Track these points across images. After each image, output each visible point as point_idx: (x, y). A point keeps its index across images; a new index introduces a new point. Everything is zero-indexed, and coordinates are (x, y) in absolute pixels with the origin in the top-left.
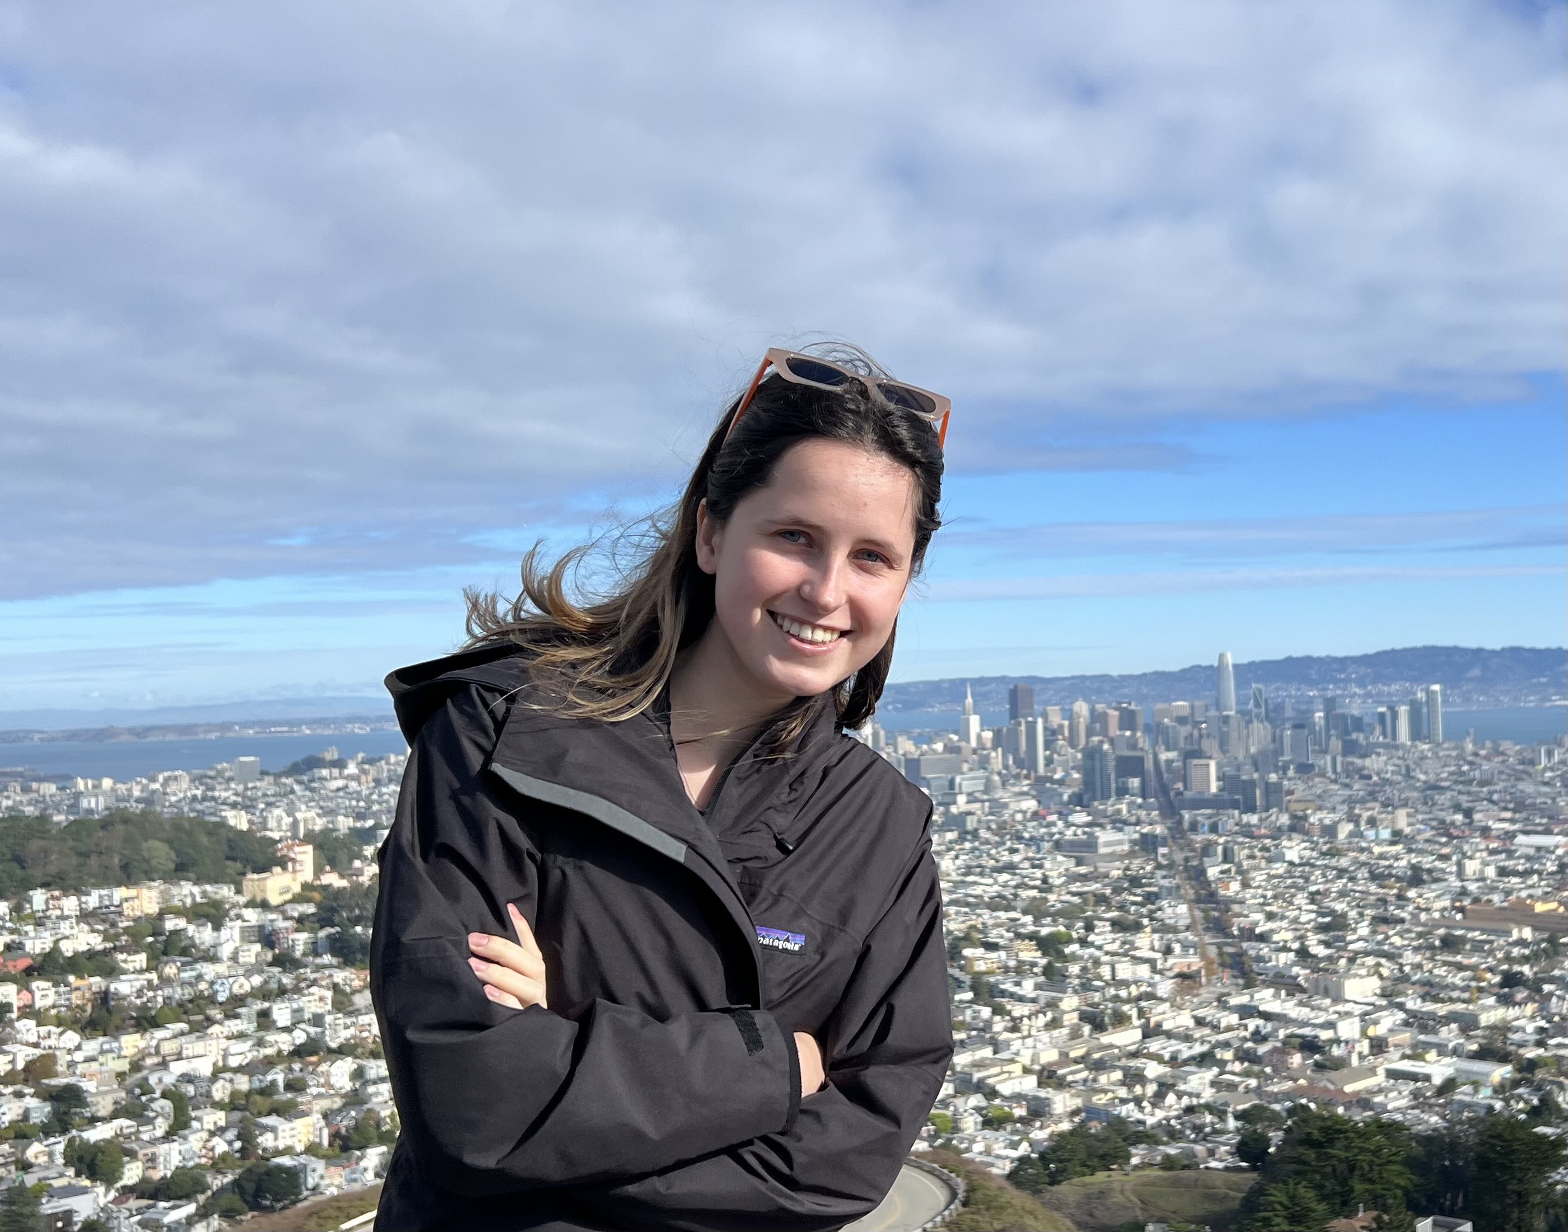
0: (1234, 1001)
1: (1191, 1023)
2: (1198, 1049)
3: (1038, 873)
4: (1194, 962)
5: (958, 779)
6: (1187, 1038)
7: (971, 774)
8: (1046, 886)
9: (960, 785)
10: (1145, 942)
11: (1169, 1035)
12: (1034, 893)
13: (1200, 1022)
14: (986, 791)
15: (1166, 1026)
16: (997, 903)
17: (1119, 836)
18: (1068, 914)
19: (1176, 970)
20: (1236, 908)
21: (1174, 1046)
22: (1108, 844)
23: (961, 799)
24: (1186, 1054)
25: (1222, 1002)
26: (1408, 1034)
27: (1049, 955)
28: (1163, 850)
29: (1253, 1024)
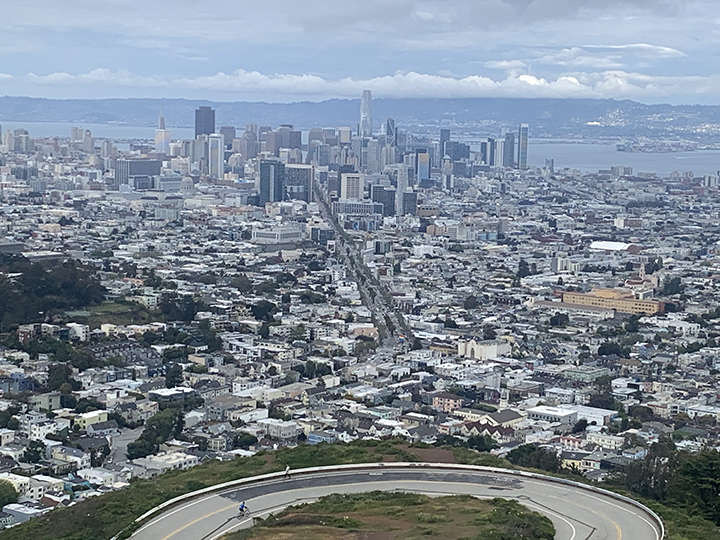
4: (369, 328)
5: (158, 180)
9: (160, 184)
12: (235, 271)
16: (209, 278)
17: (295, 230)
18: (268, 288)
19: (357, 335)
22: (287, 236)
27: (261, 319)
28: (330, 243)
29: (422, 374)
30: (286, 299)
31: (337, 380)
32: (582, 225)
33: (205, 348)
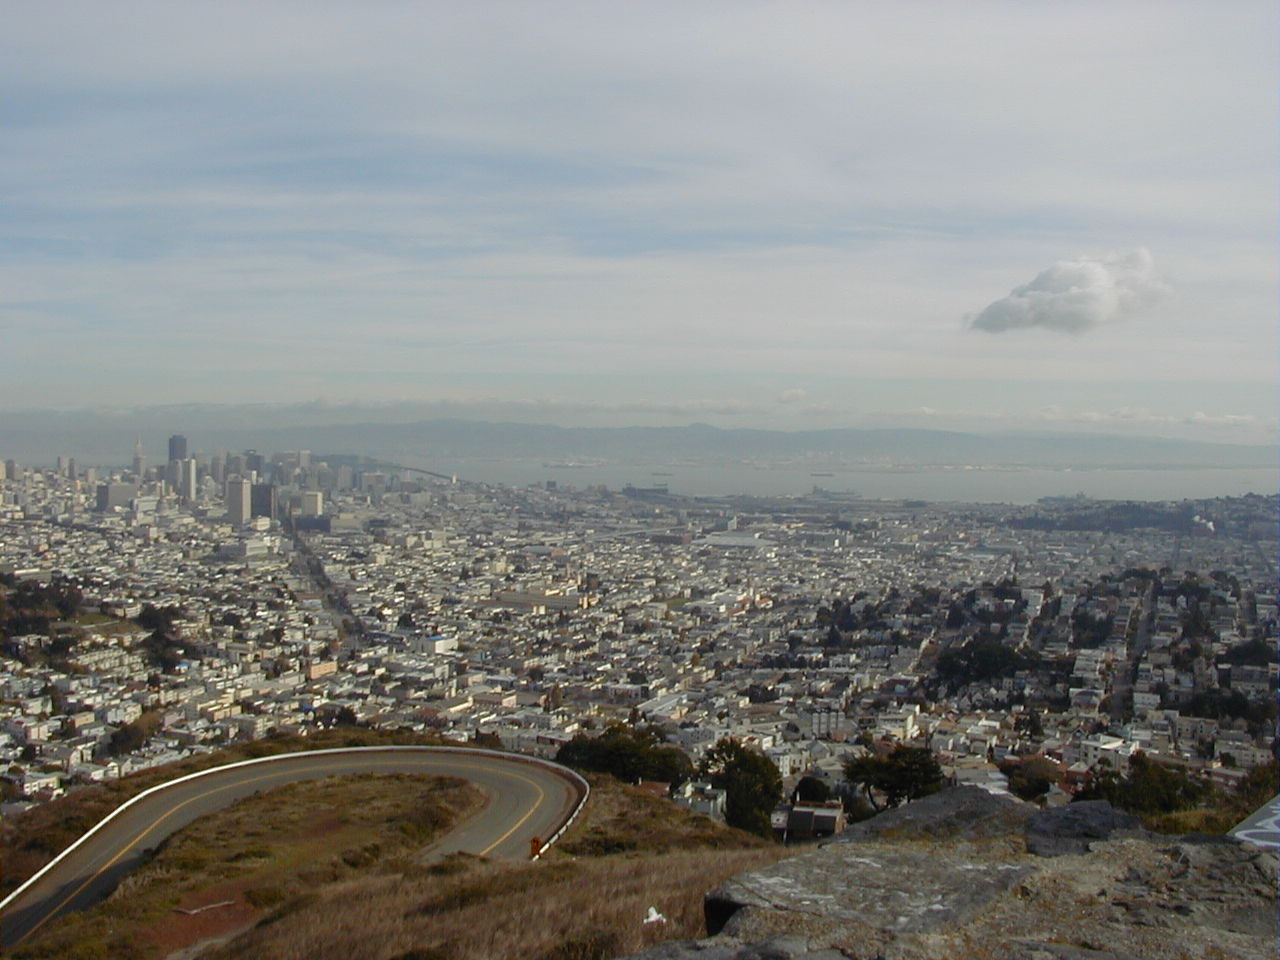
0: (364, 656)
5: (136, 502)
7: (145, 498)
9: (137, 506)
14: (156, 511)
17: (261, 544)
22: (252, 549)
23: (140, 516)
25: (355, 657)
26: (480, 676)
29: (378, 670)
30: (254, 607)
32: (514, 533)
33: (182, 652)
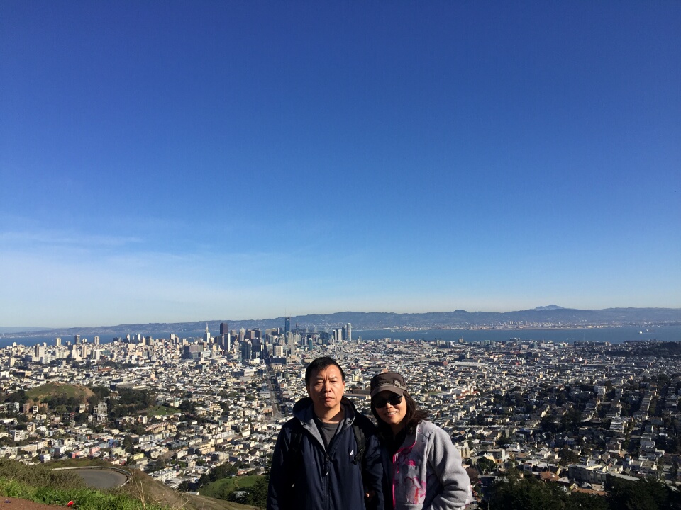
0: (281, 421)
1: (266, 428)
2: (268, 437)
3: (225, 382)
4: (270, 409)
5: (202, 353)
6: (265, 434)
7: (206, 352)
8: (226, 387)
9: (202, 355)
10: (255, 404)
11: (259, 433)
12: (222, 389)
13: (269, 428)
14: (210, 357)
15: (259, 430)
16: (210, 393)
17: (251, 370)
18: (233, 395)
19: (264, 412)
20: (285, 392)
21: (260, 435)
22: (247, 373)
23: (202, 360)
24: (264, 438)
25: (277, 422)
27: (224, 409)
28: (264, 375)
31: (249, 433)
33: (196, 422)
